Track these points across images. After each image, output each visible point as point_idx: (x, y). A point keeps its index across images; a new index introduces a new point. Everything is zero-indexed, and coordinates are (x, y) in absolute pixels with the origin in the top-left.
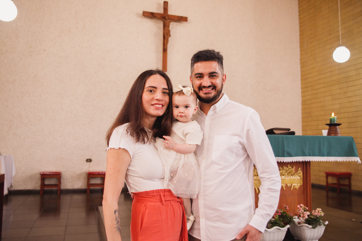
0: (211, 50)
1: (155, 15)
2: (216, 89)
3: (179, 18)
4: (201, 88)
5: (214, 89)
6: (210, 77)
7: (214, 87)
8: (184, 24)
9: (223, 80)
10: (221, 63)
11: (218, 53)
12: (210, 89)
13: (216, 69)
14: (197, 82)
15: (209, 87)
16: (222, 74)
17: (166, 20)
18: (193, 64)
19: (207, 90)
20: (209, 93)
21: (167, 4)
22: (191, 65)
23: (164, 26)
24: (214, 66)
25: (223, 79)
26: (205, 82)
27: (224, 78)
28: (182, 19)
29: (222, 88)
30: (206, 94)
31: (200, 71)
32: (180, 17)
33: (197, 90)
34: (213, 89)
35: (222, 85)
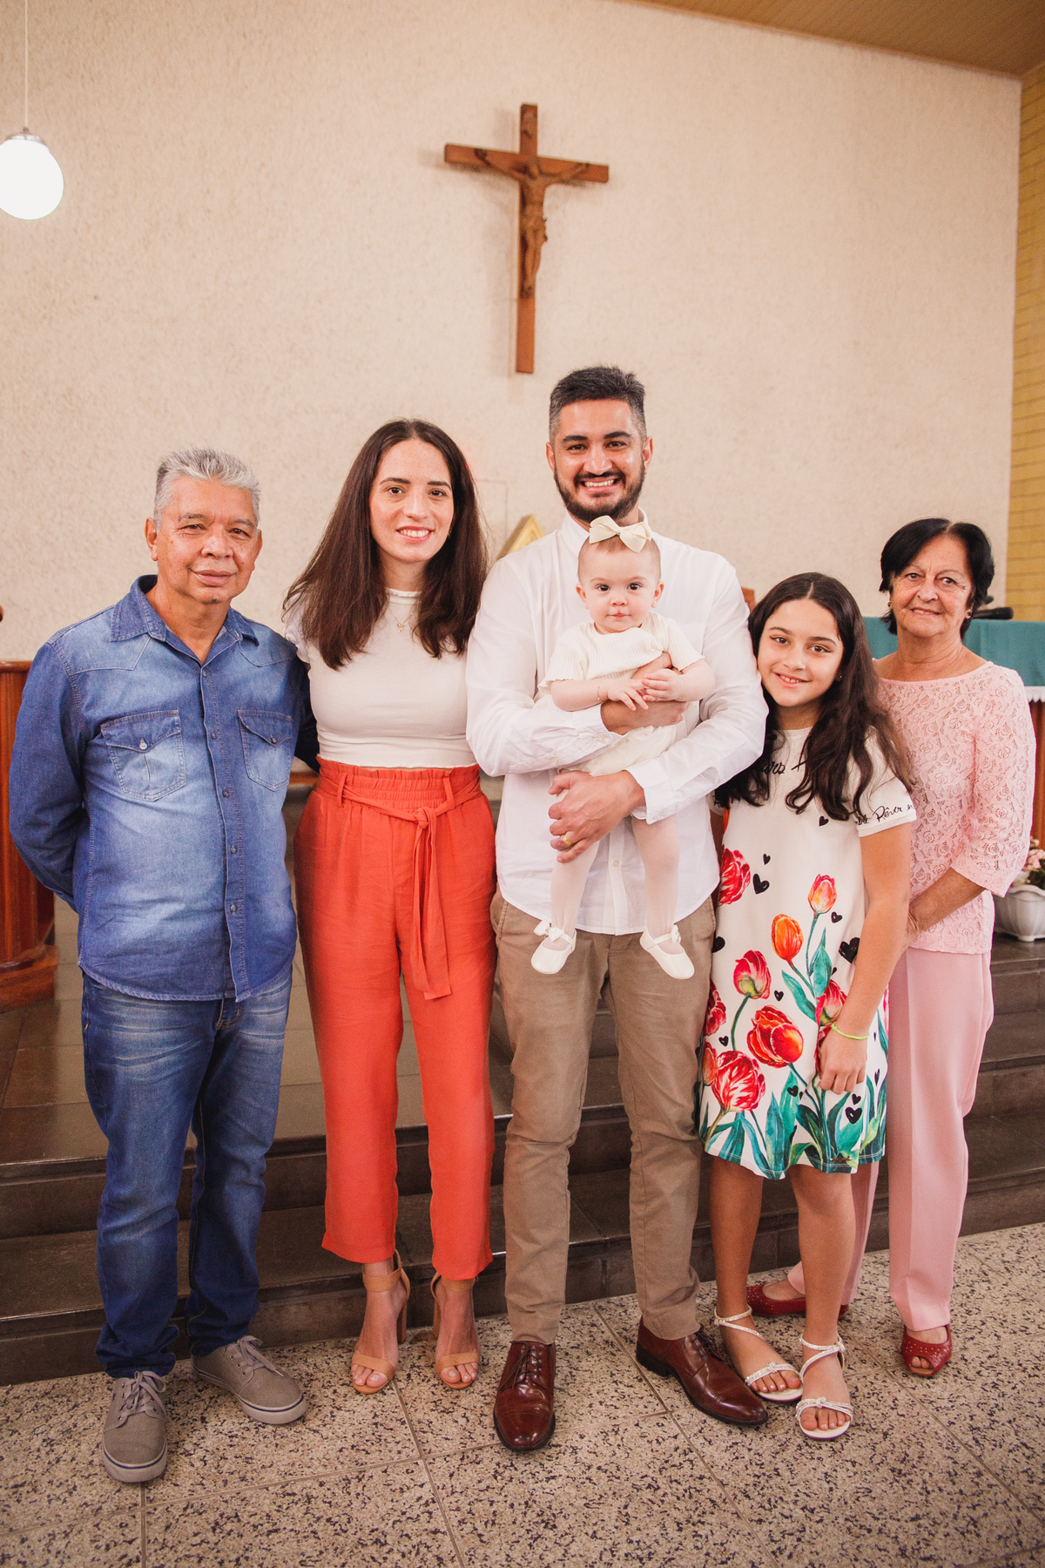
0: (610, 367)
1: (488, 158)
2: (624, 482)
3: (579, 169)
4: (579, 479)
5: (621, 482)
6: (607, 446)
7: (620, 476)
8: (595, 191)
9: (645, 456)
10: (639, 405)
11: (630, 376)
12: (608, 482)
13: (624, 423)
14: (571, 462)
15: (605, 475)
16: (641, 438)
17: (532, 177)
18: (556, 409)
19: (601, 484)
20: (606, 494)
21: (535, 115)
22: (551, 412)
23: (524, 202)
24: (616, 414)
25: (644, 452)
26: (593, 463)
27: (647, 448)
28: (588, 174)
29: (642, 481)
30: (597, 496)
31: (579, 429)
32: (583, 168)
33: (568, 484)
34: (615, 482)
35: (643, 468)
